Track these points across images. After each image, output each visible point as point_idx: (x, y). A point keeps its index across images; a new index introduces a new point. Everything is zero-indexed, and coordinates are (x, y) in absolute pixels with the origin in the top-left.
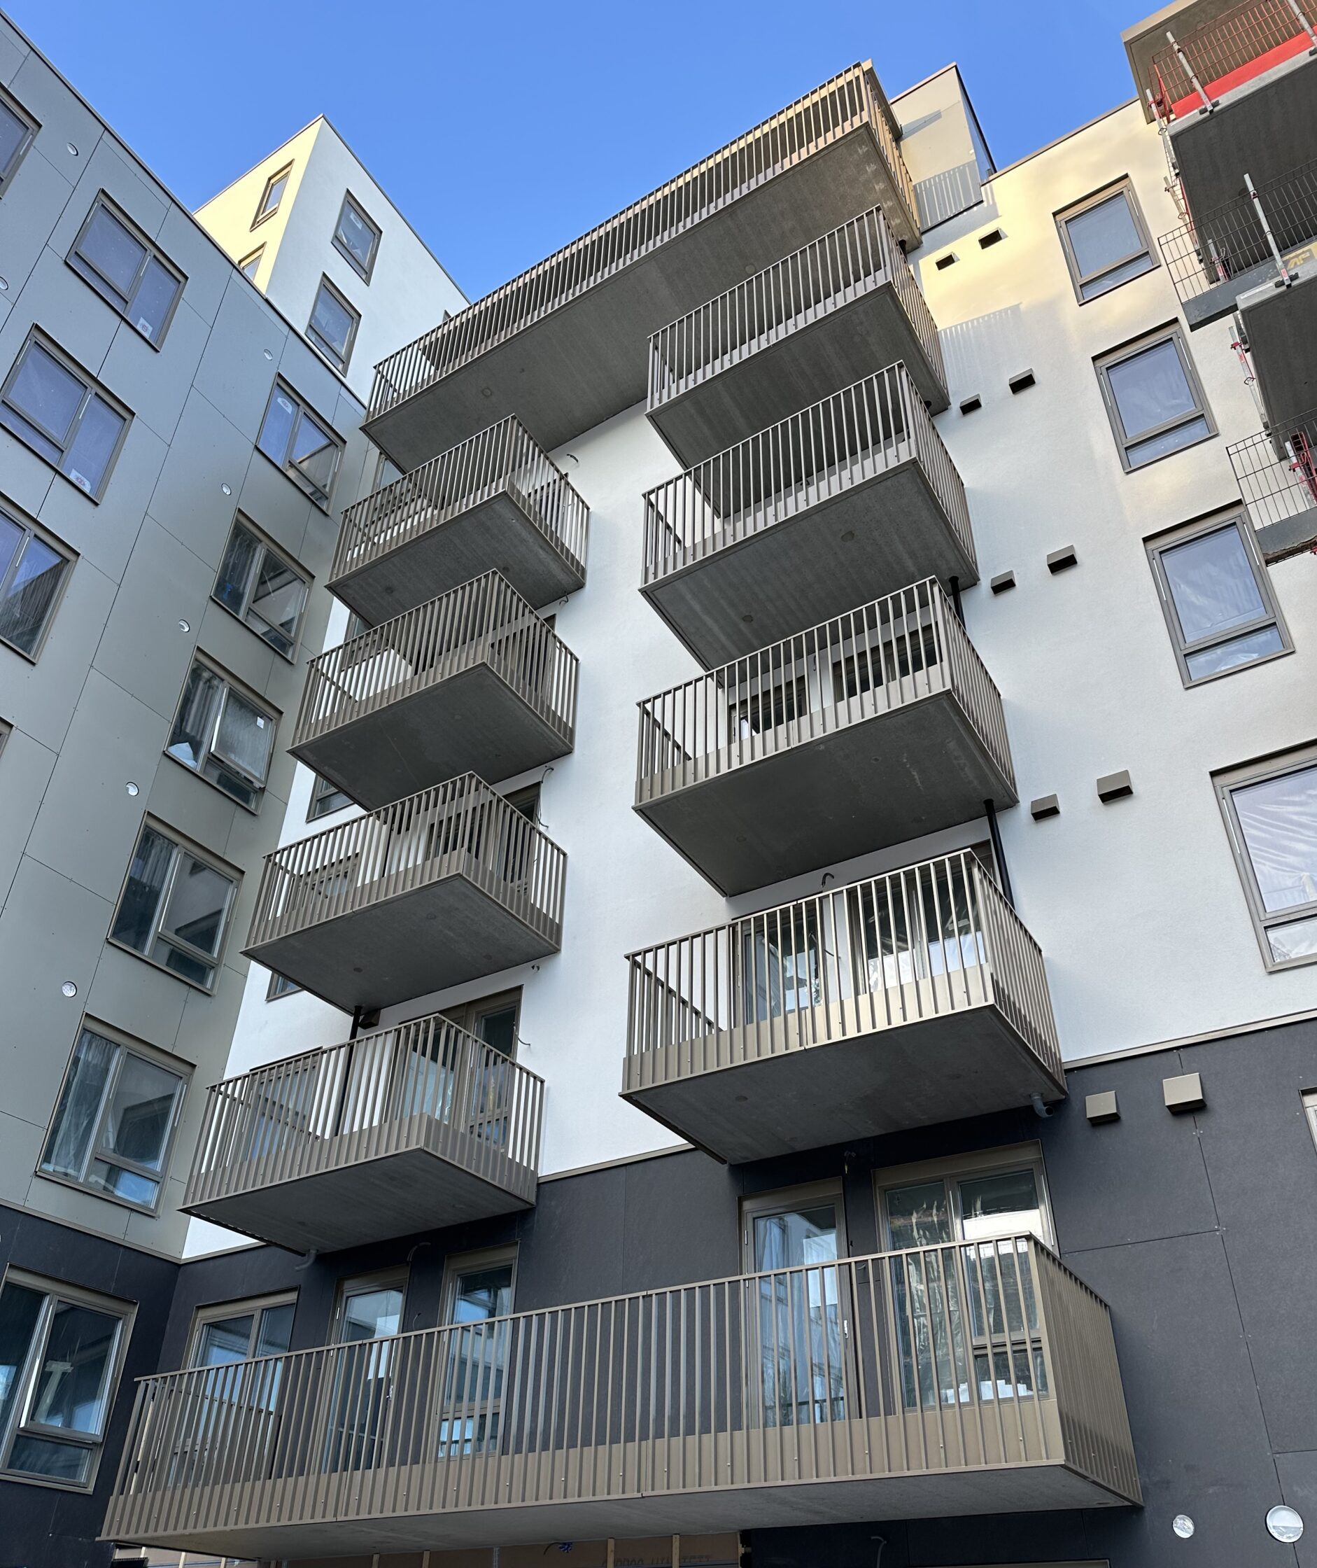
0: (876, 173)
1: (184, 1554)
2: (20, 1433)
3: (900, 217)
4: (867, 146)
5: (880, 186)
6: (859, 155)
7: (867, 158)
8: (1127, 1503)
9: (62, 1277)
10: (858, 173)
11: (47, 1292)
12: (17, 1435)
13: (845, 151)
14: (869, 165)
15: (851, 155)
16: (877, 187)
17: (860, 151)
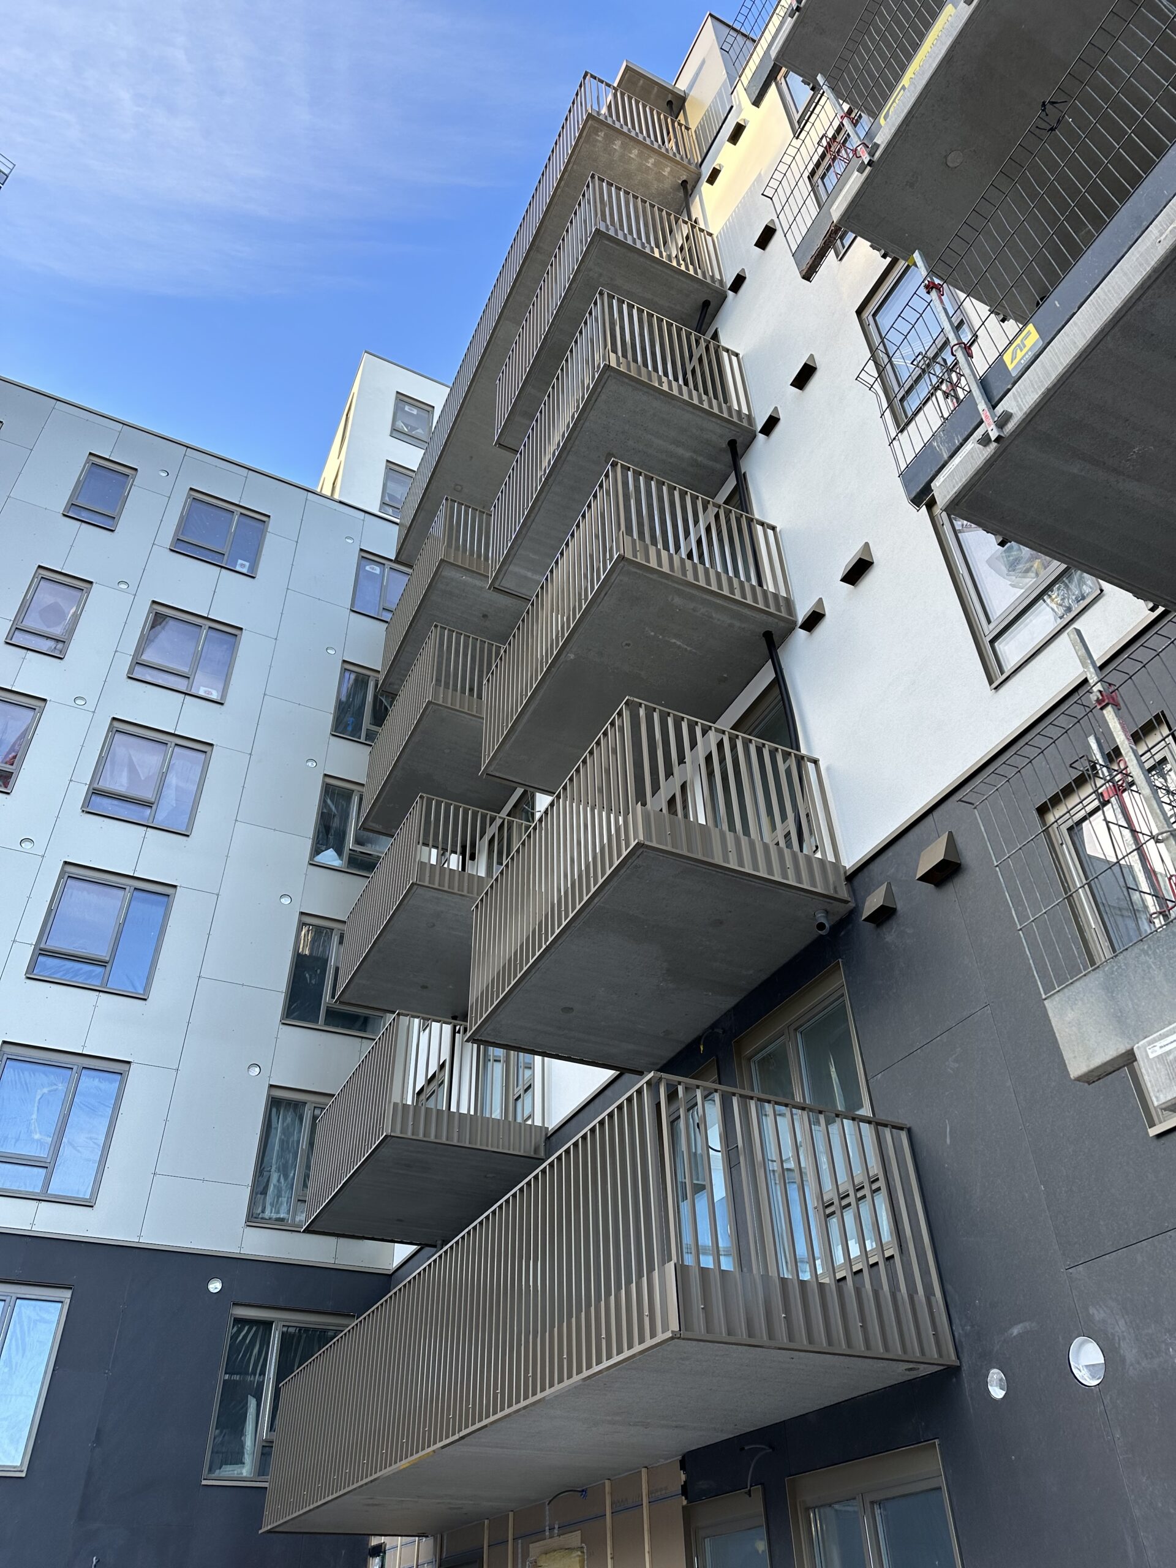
0: (624, 146)
1: (400, 1538)
2: (265, 1444)
3: (668, 166)
4: (601, 131)
5: (635, 152)
6: (600, 142)
7: (609, 140)
8: (942, 1368)
9: (283, 1305)
10: (610, 154)
11: (272, 1320)
12: (263, 1446)
13: (588, 146)
14: (614, 144)
15: (594, 146)
16: (632, 156)
17: (599, 138)
